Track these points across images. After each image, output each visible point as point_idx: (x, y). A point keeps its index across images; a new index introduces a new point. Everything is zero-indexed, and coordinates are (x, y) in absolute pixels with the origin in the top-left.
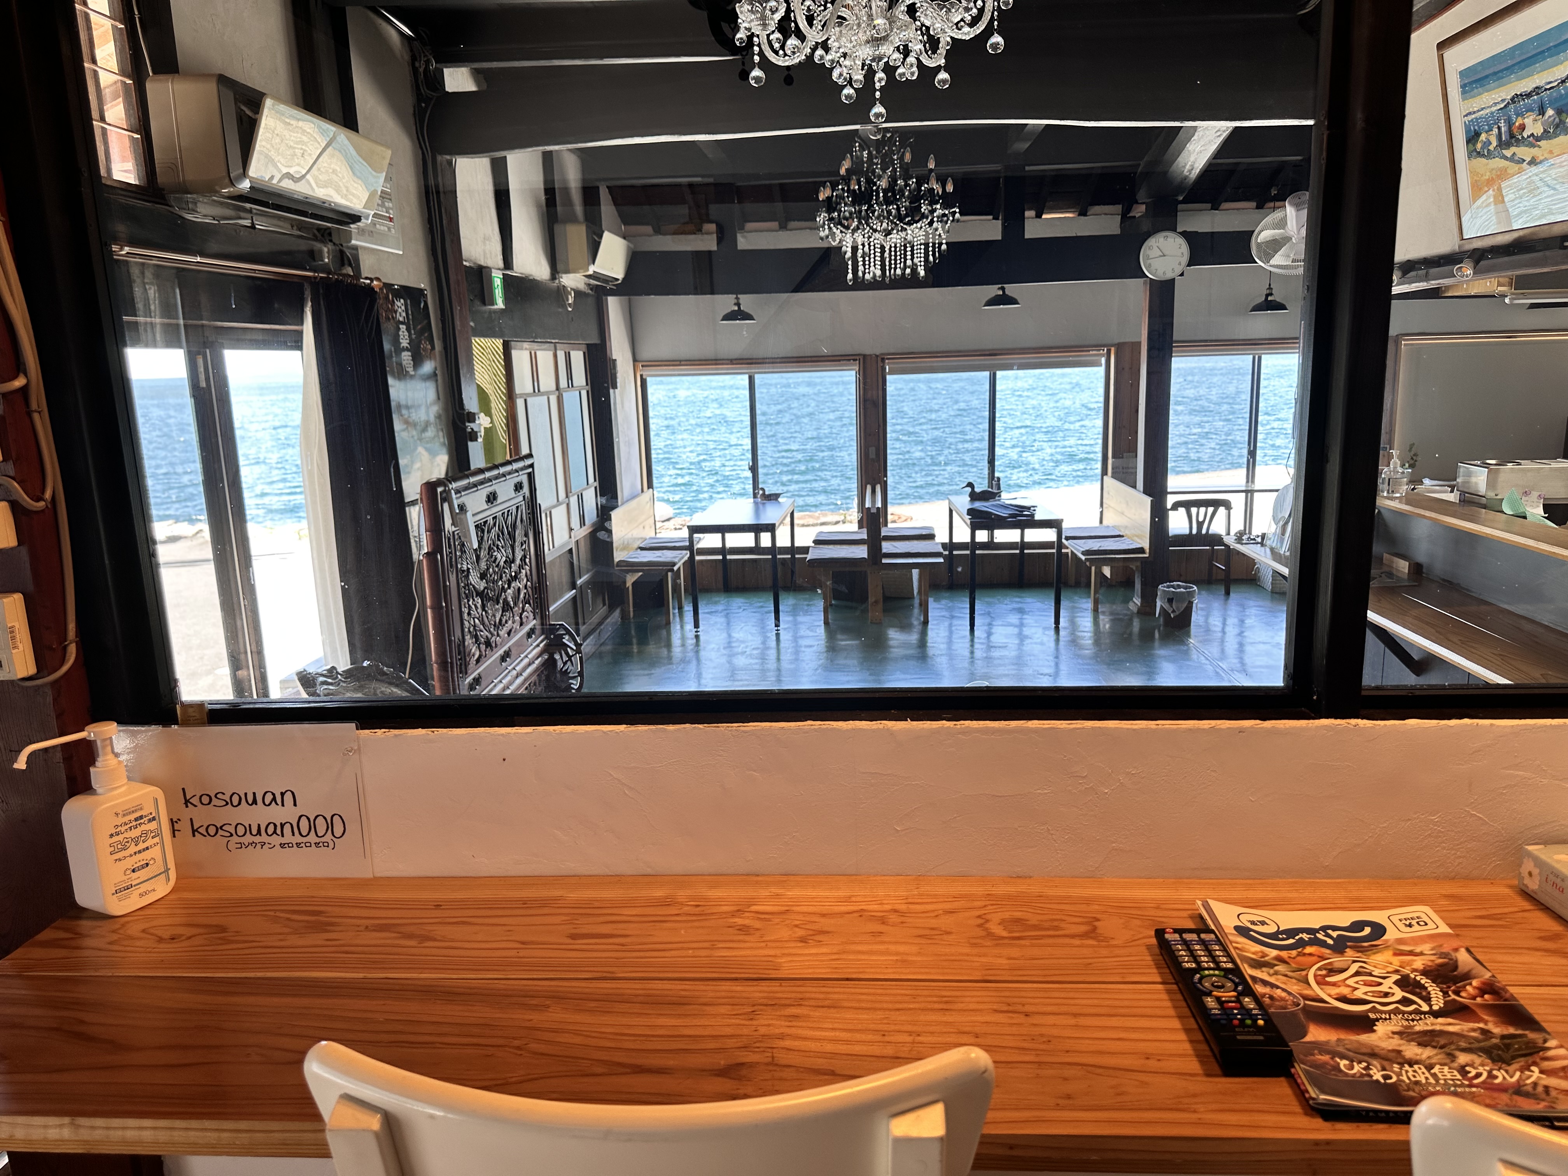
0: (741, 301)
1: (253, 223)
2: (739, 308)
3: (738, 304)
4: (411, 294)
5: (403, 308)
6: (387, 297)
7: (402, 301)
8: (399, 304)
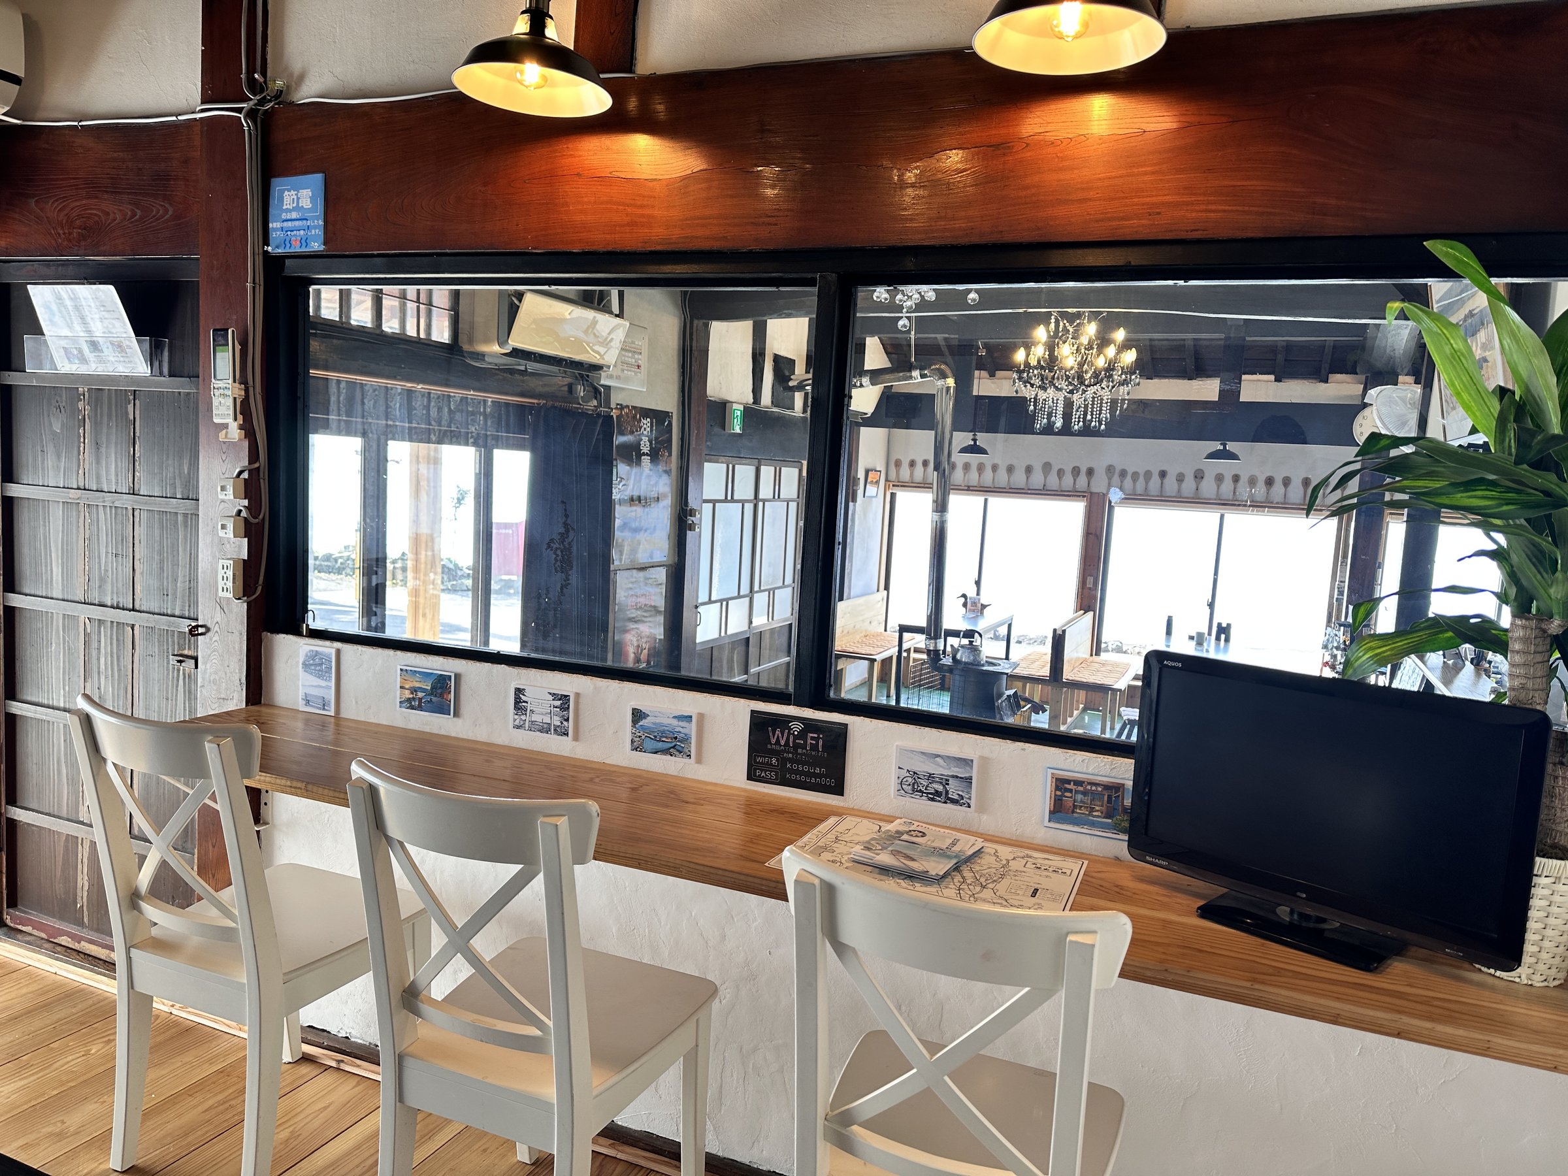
0: (977, 437)
1: (526, 368)
2: (975, 443)
3: (975, 440)
4: (659, 417)
5: (649, 425)
6: (635, 417)
7: (649, 420)
8: (645, 422)
